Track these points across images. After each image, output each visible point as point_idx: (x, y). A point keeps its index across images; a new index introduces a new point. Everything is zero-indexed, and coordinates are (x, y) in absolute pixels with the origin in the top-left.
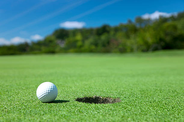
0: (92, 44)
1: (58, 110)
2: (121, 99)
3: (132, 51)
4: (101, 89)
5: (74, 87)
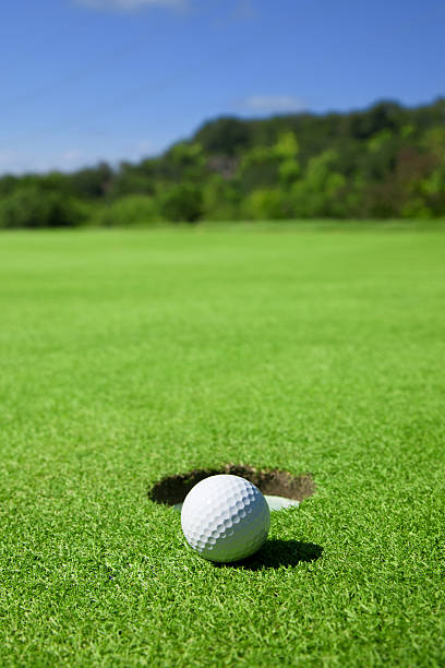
0: (332, 168)
5: (183, 410)
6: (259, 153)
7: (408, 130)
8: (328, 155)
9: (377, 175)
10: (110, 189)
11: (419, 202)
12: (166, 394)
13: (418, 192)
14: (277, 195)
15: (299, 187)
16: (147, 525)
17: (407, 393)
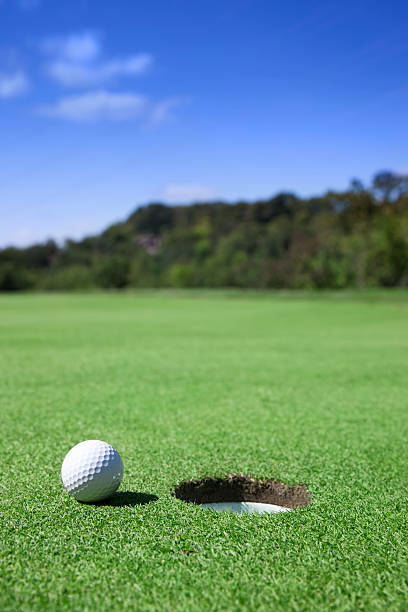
0: (237, 247)
1: (121, 537)
2: (311, 489)
3: (351, 281)
4: (253, 444)
5: (173, 432)
6: (180, 232)
7: (301, 216)
8: (236, 235)
9: (273, 253)
10: (55, 260)
11: (307, 277)
12: (153, 419)
13: (306, 268)
14: (191, 268)
15: (210, 262)
16: (184, 518)
17: (355, 425)
